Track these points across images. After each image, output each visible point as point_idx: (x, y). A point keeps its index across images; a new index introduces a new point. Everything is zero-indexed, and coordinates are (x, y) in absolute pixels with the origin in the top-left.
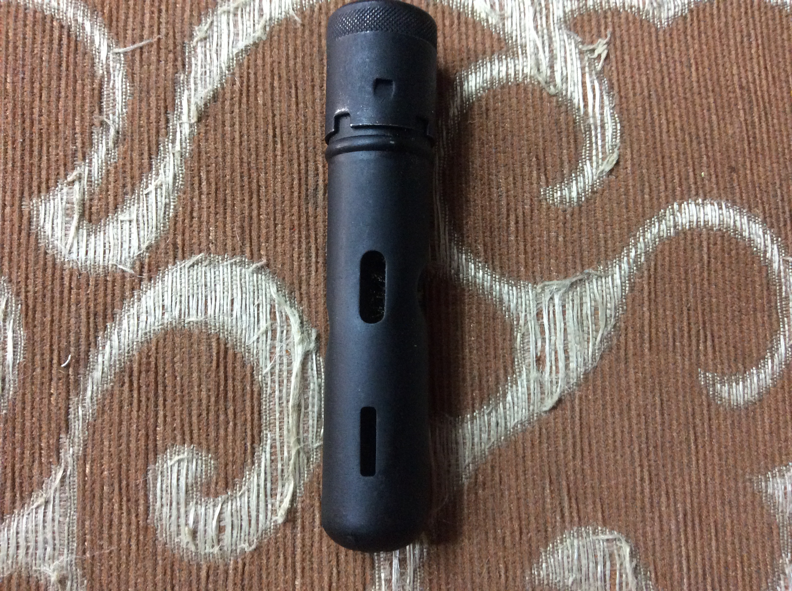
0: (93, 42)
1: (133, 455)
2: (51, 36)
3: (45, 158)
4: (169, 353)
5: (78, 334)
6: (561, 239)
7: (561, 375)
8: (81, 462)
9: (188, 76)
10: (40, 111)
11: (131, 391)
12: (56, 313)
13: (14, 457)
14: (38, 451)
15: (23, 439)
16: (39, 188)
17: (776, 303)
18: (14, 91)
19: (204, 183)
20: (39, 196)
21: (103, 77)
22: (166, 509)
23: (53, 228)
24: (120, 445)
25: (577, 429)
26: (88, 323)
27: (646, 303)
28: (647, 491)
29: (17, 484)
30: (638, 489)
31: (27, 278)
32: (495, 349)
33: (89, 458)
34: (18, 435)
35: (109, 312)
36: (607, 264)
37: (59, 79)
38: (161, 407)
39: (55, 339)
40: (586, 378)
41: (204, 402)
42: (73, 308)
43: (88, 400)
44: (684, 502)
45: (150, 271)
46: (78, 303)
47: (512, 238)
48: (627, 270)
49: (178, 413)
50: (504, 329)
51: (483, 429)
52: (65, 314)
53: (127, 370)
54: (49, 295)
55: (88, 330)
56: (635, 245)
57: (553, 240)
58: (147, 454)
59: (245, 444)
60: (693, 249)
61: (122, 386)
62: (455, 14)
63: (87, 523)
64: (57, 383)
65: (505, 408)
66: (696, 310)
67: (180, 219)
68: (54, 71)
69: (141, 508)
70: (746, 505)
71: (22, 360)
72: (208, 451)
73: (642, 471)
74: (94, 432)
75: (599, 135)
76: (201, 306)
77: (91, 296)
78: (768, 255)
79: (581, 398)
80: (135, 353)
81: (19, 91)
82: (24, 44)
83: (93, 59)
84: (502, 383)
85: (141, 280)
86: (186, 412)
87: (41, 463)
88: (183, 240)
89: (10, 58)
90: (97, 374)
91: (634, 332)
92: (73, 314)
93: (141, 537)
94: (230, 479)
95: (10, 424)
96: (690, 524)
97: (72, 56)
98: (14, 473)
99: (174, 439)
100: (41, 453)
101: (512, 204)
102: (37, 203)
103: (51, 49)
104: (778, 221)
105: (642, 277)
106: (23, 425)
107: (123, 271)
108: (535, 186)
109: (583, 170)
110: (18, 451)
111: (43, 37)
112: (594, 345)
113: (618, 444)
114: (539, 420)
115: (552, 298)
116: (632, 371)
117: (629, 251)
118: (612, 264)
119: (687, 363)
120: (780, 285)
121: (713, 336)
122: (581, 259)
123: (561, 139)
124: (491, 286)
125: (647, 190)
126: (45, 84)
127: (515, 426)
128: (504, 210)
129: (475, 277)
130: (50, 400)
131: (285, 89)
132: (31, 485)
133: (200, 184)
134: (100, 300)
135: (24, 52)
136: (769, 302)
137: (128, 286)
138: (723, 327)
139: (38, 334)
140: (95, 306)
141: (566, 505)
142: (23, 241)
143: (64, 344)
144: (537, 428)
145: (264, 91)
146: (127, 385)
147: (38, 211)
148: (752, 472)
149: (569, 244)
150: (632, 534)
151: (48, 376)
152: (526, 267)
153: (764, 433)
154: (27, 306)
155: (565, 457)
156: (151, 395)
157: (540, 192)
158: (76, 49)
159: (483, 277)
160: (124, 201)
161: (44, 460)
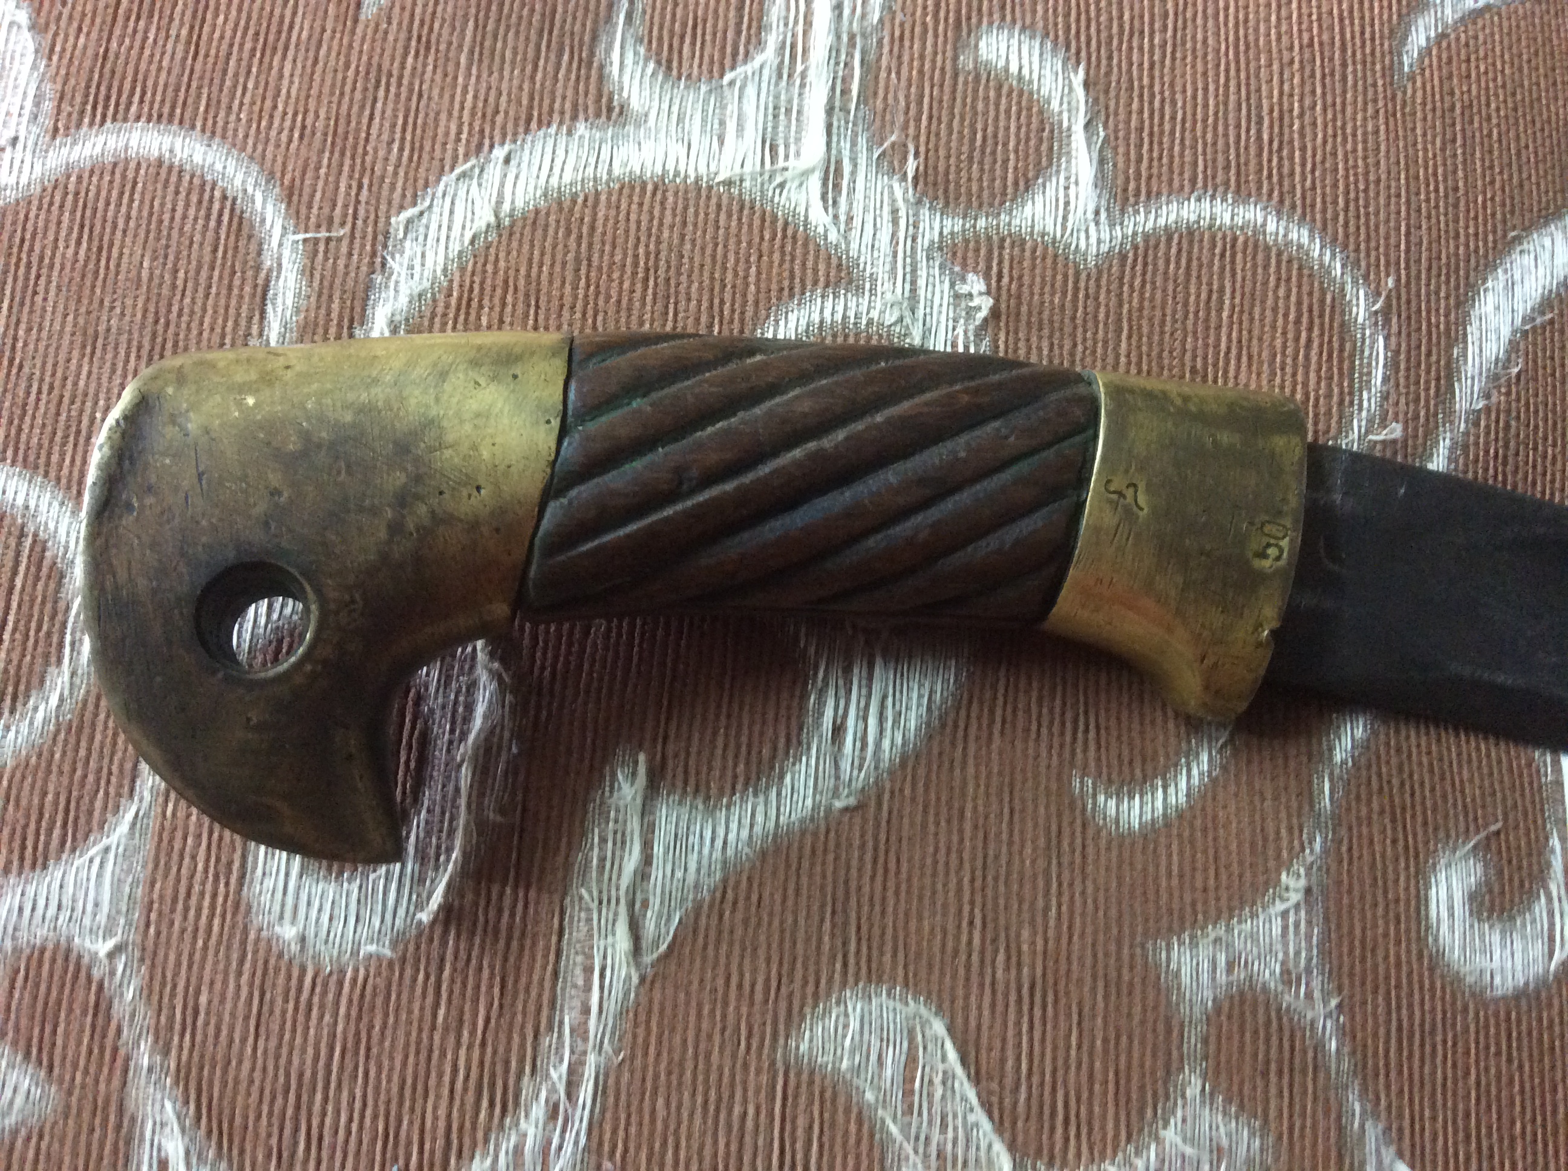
0: (263, 221)
9: (389, 278)
21: (270, 270)
28: (977, 941)
30: (964, 938)
40: (904, 764)
62: (780, 224)
63: (158, 886)
69: (235, 875)
70: (1131, 984)
82: (172, 219)
83: (261, 244)
93: (229, 916)
97: (232, 238)
113: (941, 866)
114: (826, 817)
119: (1055, 759)
121: (1098, 726)
131: (520, 307)
141: (853, 947)
144: (823, 830)
145: (491, 309)
150: (947, 1004)
158: (239, 229)
161: (112, 790)
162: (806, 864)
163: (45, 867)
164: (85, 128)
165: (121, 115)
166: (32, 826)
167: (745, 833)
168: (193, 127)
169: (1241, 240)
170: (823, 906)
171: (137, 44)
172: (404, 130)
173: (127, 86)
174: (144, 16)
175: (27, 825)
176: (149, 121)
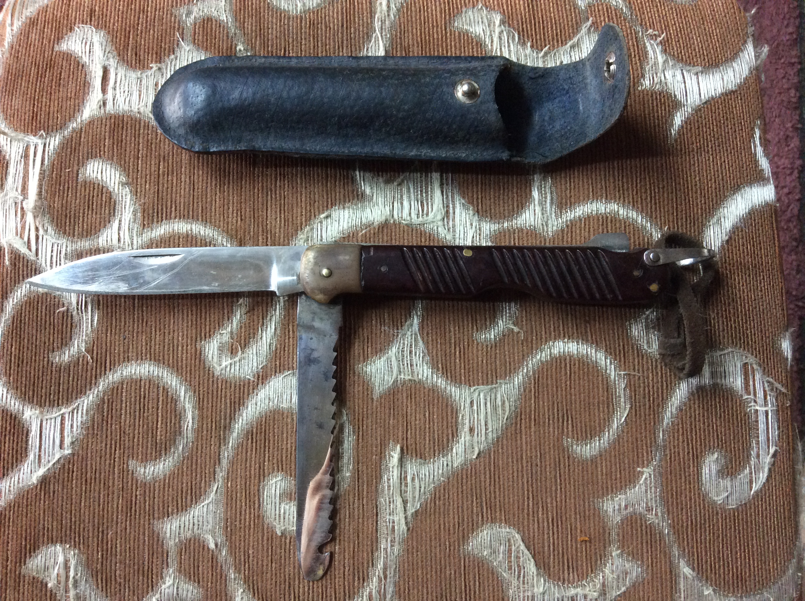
1: (253, 477)
3: (208, 320)
4: (272, 424)
5: (225, 413)
6: (484, 362)
7: (483, 438)
8: (226, 481)
11: (252, 443)
12: (214, 403)
13: (192, 478)
14: (204, 475)
15: (196, 468)
16: (205, 336)
17: (612, 399)
19: (291, 332)
20: (205, 340)
22: (269, 506)
23: (212, 357)
24: (246, 472)
25: (492, 469)
26: (231, 407)
27: (533, 398)
28: (531, 504)
29: (194, 492)
30: (526, 503)
31: (199, 384)
32: (447, 423)
33: (230, 479)
34: (194, 467)
35: (242, 401)
36: (510, 376)
38: (267, 452)
39: (214, 415)
40: (498, 441)
41: (289, 449)
42: (223, 399)
43: (230, 448)
44: (552, 512)
45: (262, 379)
46: (226, 396)
47: (457, 360)
48: (522, 379)
49: (275, 455)
50: (452, 412)
51: (440, 468)
52: (219, 402)
53: (250, 432)
54: (210, 393)
55: (231, 411)
56: (527, 365)
57: (480, 363)
58: (260, 477)
60: (561, 368)
61: (248, 440)
62: (428, 234)
63: (229, 513)
64: (215, 439)
65: (452, 456)
66: (562, 402)
67: (278, 352)
69: (257, 506)
70: (589, 516)
71: (196, 427)
72: (291, 476)
73: (528, 494)
74: (233, 465)
76: (289, 398)
77: (232, 393)
78: (608, 371)
79: (494, 452)
80: (254, 423)
84: (450, 442)
85: (258, 384)
86: (280, 455)
87: (205, 481)
88: (280, 363)
90: (235, 435)
91: (525, 415)
92: (223, 402)
93: (256, 521)
95: (190, 460)
96: (555, 524)
98: (192, 486)
99: (274, 469)
101: (457, 343)
102: (204, 344)
104: (615, 351)
105: (530, 384)
106: (197, 460)
107: (249, 379)
108: (470, 332)
109: (498, 323)
110: (194, 474)
112: (503, 421)
113: (515, 478)
114: (470, 463)
115: (479, 395)
116: (524, 437)
117: (523, 368)
118: (513, 376)
119: (556, 433)
120: (616, 389)
121: (572, 418)
122: (496, 373)
124: (446, 388)
125: (535, 334)
127: (457, 466)
128: (453, 345)
129: (436, 382)
130: (210, 448)
132: (200, 492)
133: (289, 332)
134: (237, 395)
136: (608, 398)
137: (251, 388)
138: (578, 413)
139: (205, 414)
140: (234, 398)
141: (485, 510)
143: (218, 418)
144: (470, 468)
146: (250, 440)
147: (205, 348)
148: (594, 497)
149: (489, 365)
150: (521, 529)
151: (210, 435)
152: (465, 377)
153: (602, 475)
154: (199, 399)
155: (485, 485)
156: (263, 445)
157: (473, 335)
159: (441, 382)
160: (249, 342)
161: (207, 479)
162: (464, 481)
163: (186, 510)
164: (155, 223)
165: (168, 218)
166: (180, 496)
167: (440, 471)
168: (198, 220)
169: (609, 218)
170: (472, 496)
171: (170, 186)
172: (280, 213)
173: (169, 204)
174: (170, 173)
175: (177, 496)
176: (180, 218)
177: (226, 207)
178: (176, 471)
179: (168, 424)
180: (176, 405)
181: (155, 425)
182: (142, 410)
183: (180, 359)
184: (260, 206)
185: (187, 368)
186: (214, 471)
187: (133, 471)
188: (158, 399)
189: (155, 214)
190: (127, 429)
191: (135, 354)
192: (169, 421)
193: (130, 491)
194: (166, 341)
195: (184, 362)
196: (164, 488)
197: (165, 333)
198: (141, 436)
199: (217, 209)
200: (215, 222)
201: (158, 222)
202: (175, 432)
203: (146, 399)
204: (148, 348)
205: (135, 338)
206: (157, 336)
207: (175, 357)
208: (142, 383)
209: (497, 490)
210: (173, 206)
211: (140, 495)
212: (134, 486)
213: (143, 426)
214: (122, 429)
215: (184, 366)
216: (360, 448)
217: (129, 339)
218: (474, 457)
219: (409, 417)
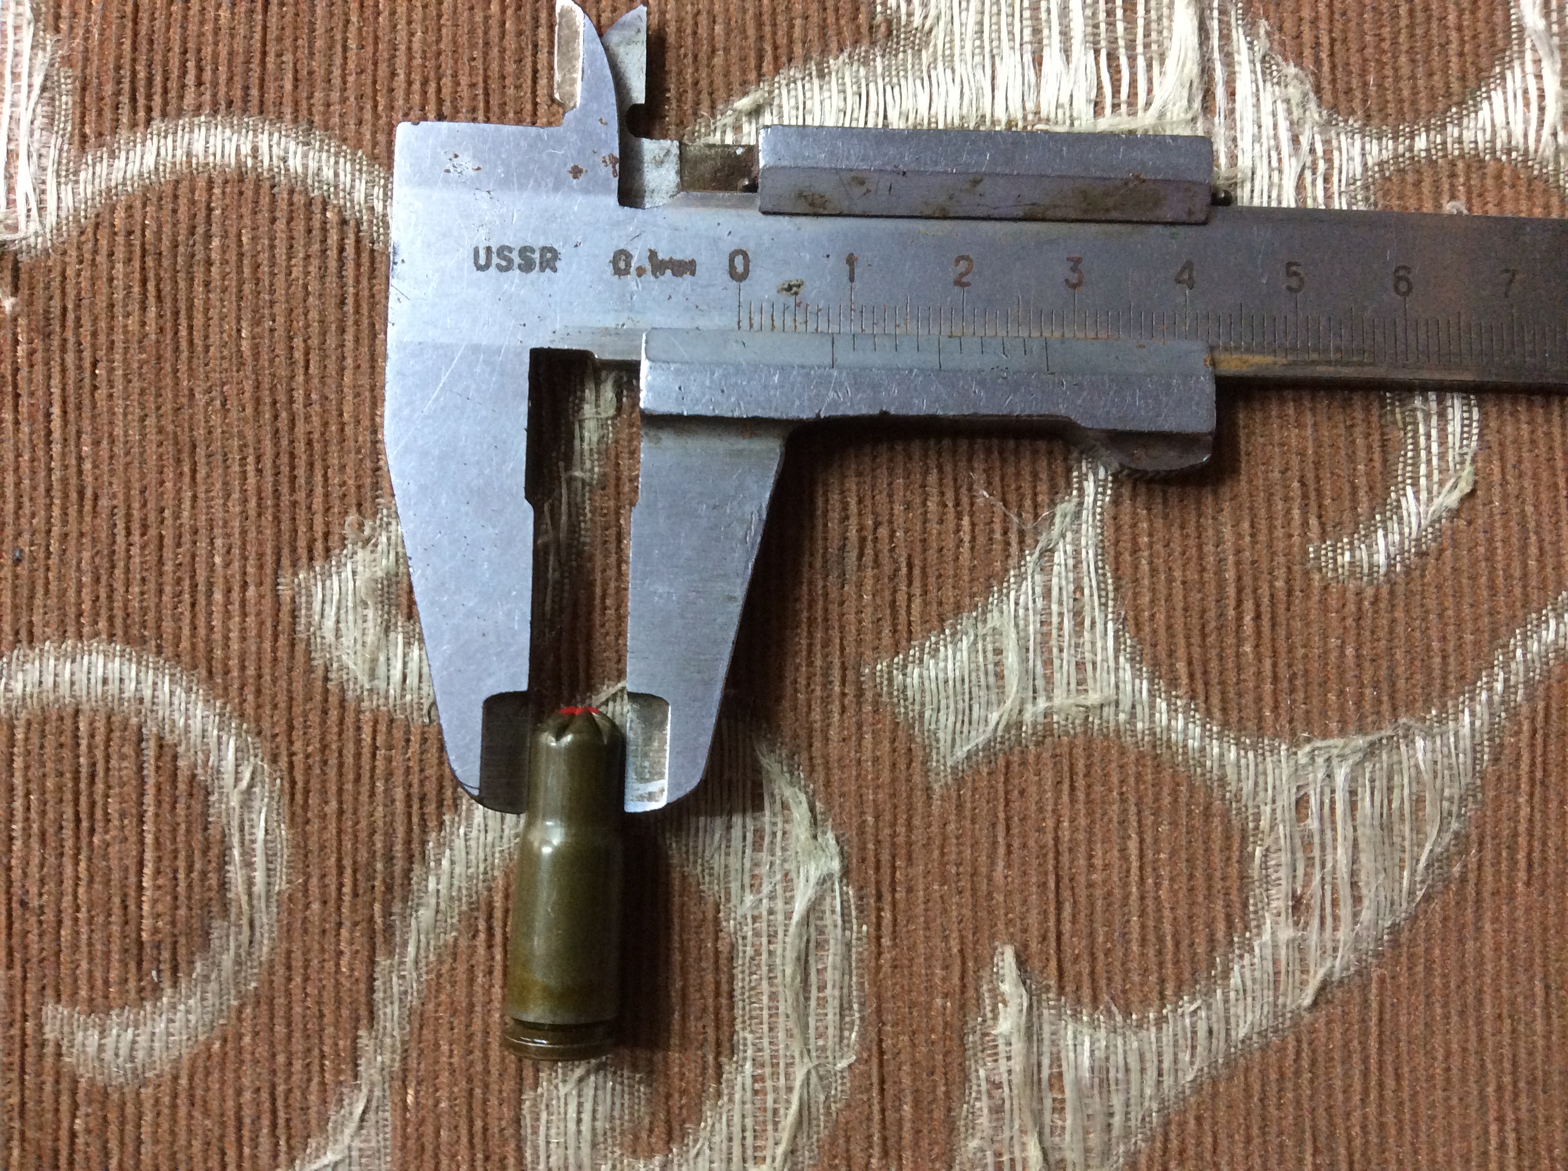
1: (495, 1071)
2: (324, 241)
3: (319, 490)
5: (389, 835)
6: (1350, 651)
7: (1344, 933)
8: (397, 1084)
10: (308, 396)
11: (490, 946)
12: (348, 798)
13: (274, 1072)
14: (317, 1061)
16: (310, 550)
18: (256, 356)
20: (311, 567)
23: (338, 630)
24: (471, 1052)
25: (1373, 1044)
26: (409, 815)
27: (1524, 787)
29: (281, 1122)
31: (291, 728)
32: (1209, 878)
33: (412, 1076)
34: (280, 1029)
36: (1445, 705)
37: (342, 331)
39: (348, 845)
42: (380, 785)
43: (410, 965)
46: (389, 775)
47: (1248, 648)
48: (1486, 717)
50: (1228, 838)
51: (1181, 1042)
52: (364, 798)
53: (483, 907)
54: (333, 761)
55: (409, 830)
56: (1505, 666)
57: (1333, 656)
58: (520, 1072)
59: (704, 1056)
61: (474, 937)
64: (352, 932)
65: (1226, 1000)
68: (332, 315)
71: (284, 886)
72: (635, 1067)
73: (1501, 1130)
74: (421, 1027)
75: (1434, 433)
77: (413, 765)
79: (1382, 980)
80: (496, 873)
81: (265, 357)
84: (1221, 948)
87: (323, 1083)
89: (247, 288)
91: (1498, 846)
92: (380, 797)
94: (676, 1126)
95: (264, 1007)
98: (273, 1100)
100: (322, 1066)
101: (1247, 580)
102: (306, 579)
103: (323, 268)
105: (1517, 733)
106: (289, 1008)
108: (1296, 539)
109: (1399, 507)
110: (281, 1059)
111: (308, 245)
112: (1413, 872)
115: (1329, 776)
116: (1488, 927)
117: (1492, 678)
118: (1456, 706)
122: (1393, 694)
123: (1353, 442)
124: (1203, 749)
125: (1533, 550)
126: (314, 342)
127: (1248, 1037)
128: (1231, 591)
129: (1169, 728)
130: (338, 965)
132: (306, 1123)
134: (431, 772)
135: (273, 275)
139: (315, 838)
140: (422, 783)
142: (282, 654)
143: (363, 855)
146: (482, 936)
147: (310, 595)
149: (1367, 664)
151: (334, 918)
152: (1276, 708)
154: (293, 783)
155: (1347, 1100)
157: (1307, 553)
159: (1186, 728)
177: (383, 70)
178: (217, 1046)
179: (181, 876)
180: (206, 805)
181: (133, 879)
182: (85, 824)
183: (217, 636)
184: (511, 68)
185: (243, 668)
186: (355, 1048)
187: (58, 1046)
188: (142, 781)
189: (125, 99)
190: (34, 890)
191: (53, 617)
192: (181, 864)
193: (49, 1116)
194: (168, 567)
195: (235, 646)
196: (174, 1106)
197: (161, 537)
198: (82, 915)
199: (351, 79)
200: (343, 125)
201: (133, 125)
202: (206, 905)
203: (100, 786)
204: (103, 595)
205: (54, 561)
206: (135, 551)
207: (202, 631)
208: (83, 726)
209: (1390, 1118)
210: (191, 65)
211: (88, 1131)
212: (65, 1099)
213: (91, 881)
214: (16, 890)
215: (234, 663)
216: (887, 969)
217: (34, 559)
218: (1307, 1001)
219: (1065, 858)
